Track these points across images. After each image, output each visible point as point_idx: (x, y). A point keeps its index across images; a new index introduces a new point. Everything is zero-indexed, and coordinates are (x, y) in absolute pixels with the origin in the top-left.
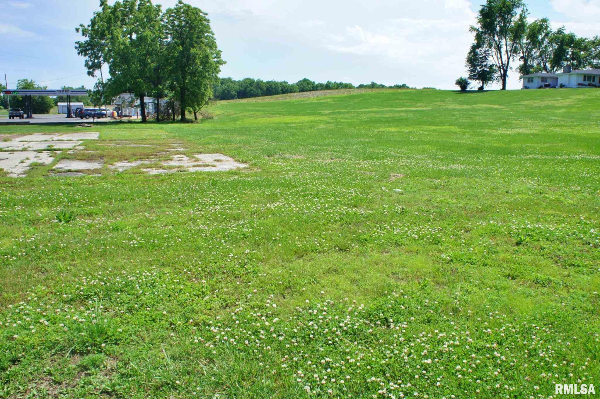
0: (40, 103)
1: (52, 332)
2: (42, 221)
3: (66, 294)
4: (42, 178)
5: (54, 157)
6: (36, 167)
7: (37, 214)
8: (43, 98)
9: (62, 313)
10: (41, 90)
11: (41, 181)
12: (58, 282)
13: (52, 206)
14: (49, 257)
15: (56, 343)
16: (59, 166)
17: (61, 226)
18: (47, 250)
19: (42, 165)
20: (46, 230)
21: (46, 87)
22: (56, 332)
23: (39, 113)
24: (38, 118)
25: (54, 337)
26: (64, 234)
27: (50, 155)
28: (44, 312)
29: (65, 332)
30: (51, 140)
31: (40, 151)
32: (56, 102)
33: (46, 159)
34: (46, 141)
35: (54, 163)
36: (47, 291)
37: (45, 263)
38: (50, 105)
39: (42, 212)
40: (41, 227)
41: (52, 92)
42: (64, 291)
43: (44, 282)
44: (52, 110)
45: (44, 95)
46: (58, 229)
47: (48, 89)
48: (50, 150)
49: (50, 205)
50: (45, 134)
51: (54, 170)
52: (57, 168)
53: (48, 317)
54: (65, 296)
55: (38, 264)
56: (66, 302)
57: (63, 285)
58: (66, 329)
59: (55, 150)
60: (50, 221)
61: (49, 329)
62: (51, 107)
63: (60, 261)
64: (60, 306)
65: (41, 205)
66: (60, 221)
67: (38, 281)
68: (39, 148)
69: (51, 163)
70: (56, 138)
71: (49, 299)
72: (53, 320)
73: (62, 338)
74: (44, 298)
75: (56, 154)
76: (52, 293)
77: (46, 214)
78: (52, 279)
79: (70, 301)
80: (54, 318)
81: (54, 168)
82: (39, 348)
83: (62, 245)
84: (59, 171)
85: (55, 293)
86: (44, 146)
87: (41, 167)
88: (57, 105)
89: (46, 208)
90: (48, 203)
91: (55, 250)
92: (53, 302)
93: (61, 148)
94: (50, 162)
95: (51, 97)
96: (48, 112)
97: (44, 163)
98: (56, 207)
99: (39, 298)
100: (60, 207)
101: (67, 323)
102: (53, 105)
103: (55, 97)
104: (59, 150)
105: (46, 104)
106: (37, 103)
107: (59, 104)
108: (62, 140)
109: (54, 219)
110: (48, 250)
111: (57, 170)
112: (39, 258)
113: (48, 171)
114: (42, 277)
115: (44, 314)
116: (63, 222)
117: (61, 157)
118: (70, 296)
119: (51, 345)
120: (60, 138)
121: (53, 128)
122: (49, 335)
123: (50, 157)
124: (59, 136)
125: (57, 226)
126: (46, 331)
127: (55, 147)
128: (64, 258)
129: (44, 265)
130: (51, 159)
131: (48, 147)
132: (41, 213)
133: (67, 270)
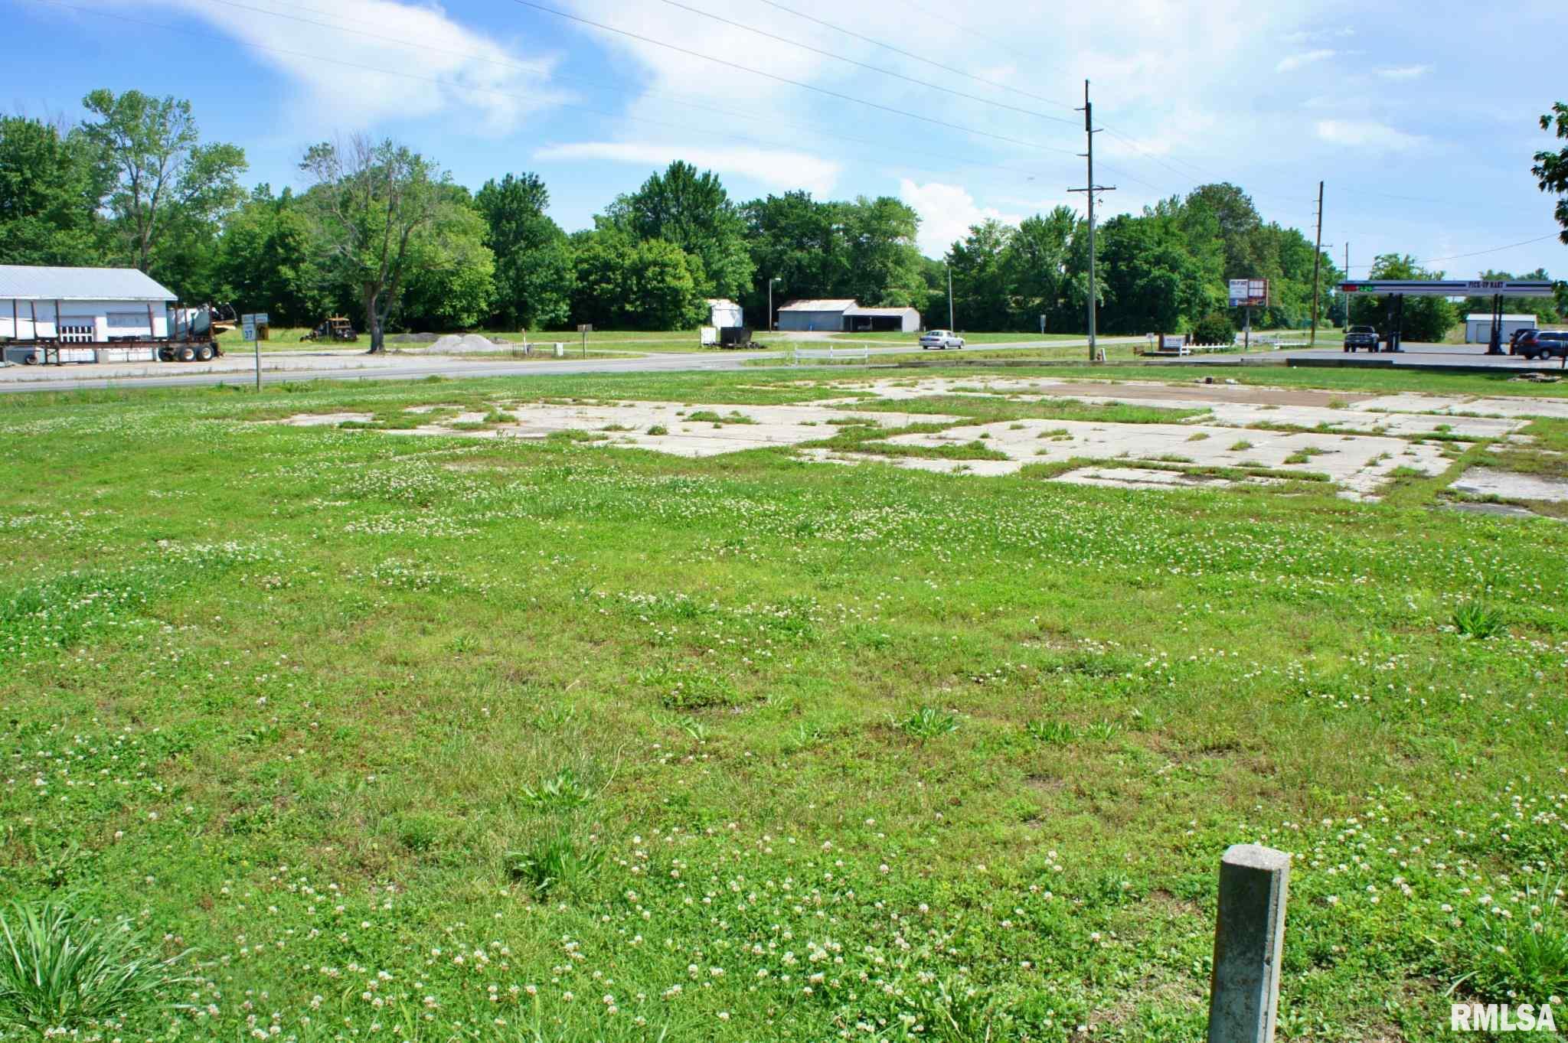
0: (1421, 313)
1: (1418, 917)
2: (1416, 622)
3: (1463, 828)
4: (1422, 511)
5: (1452, 457)
6: (1407, 480)
7: (1404, 603)
8: (1430, 302)
9: (1448, 876)
10: (1427, 281)
11: (1417, 519)
12: (1444, 789)
13: (1442, 589)
14: (1427, 721)
15: (1424, 948)
16: (1464, 482)
17: (1463, 645)
18: (1424, 702)
19: (1420, 475)
20: (1425, 649)
21: (1442, 274)
22: (1429, 919)
23: (1418, 340)
24: (1413, 352)
25: (1421, 933)
26: (1470, 668)
27: (1442, 451)
28: (1402, 859)
29: (1452, 929)
30: (1445, 411)
31: (1416, 440)
32: (1463, 311)
33: (1431, 461)
34: (1432, 413)
35: (1452, 475)
36: (1415, 808)
37: (1415, 734)
38: (1445, 319)
39: (1417, 598)
40: (1413, 637)
41: (1457, 286)
42: (1457, 819)
43: (1409, 781)
44: (1449, 334)
45: (1434, 293)
46: (1455, 652)
47: (1446, 278)
48: (1442, 437)
49: (1438, 584)
50: (1431, 395)
51: (1451, 493)
52: (1461, 489)
53: (1412, 876)
54: (1459, 832)
55: (1396, 732)
56: (1461, 850)
57: (1459, 802)
58: (1456, 922)
59: (1455, 439)
60: (1434, 627)
61: (1413, 908)
62: (1449, 325)
63: (1453, 735)
64: (1445, 857)
65: (1414, 580)
66: (1462, 630)
67: (1392, 776)
68: (1413, 432)
69: (1445, 475)
70: (1457, 407)
71: (1418, 830)
72: (1421, 886)
73: (1441, 940)
74: (1406, 824)
75: (1457, 449)
76: (1425, 814)
77: (1426, 606)
78: (1430, 778)
79: (1471, 851)
80: (1426, 882)
81: (1452, 486)
82: (1380, 947)
83: (1463, 695)
84: (1464, 498)
85: (1435, 818)
86: (1426, 427)
87: (1420, 481)
88: (1464, 321)
89: (1427, 591)
90: (1434, 578)
91: (1444, 705)
92: (1427, 841)
93: (1471, 434)
94: (1442, 471)
95: (1450, 299)
96: (1438, 338)
97: (1425, 471)
98: (1453, 591)
99: (1394, 820)
100: (1464, 595)
101: (1459, 905)
102: (1455, 320)
103: (1461, 299)
104: (1466, 440)
105: (1437, 317)
106: (1414, 314)
107: (1471, 317)
108: (1474, 415)
109: (1448, 624)
110: (1428, 701)
111: (1461, 494)
112: (1402, 718)
113: (1438, 493)
114: (1404, 768)
115: (1403, 864)
116: (1469, 635)
117: (1470, 458)
118: (1473, 836)
119: (1412, 948)
120: (1468, 408)
121: (1448, 379)
122: (1408, 924)
123: (1442, 456)
124: (1466, 402)
125: (1454, 643)
126: (1403, 909)
127: (1454, 433)
128: (1465, 732)
129: (1412, 737)
130: (1444, 464)
131: (1437, 429)
132: (1415, 601)
133: (1471, 765)
